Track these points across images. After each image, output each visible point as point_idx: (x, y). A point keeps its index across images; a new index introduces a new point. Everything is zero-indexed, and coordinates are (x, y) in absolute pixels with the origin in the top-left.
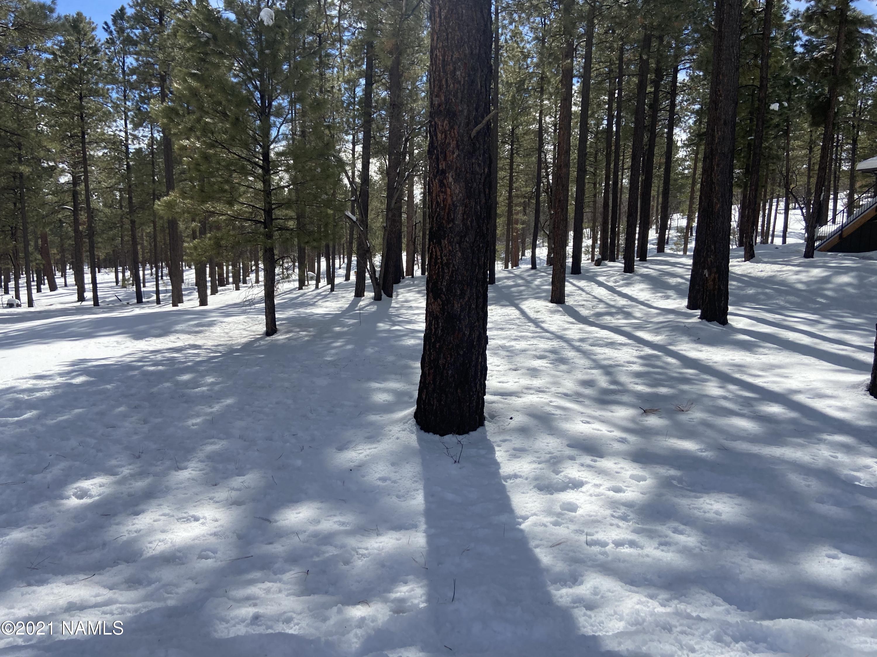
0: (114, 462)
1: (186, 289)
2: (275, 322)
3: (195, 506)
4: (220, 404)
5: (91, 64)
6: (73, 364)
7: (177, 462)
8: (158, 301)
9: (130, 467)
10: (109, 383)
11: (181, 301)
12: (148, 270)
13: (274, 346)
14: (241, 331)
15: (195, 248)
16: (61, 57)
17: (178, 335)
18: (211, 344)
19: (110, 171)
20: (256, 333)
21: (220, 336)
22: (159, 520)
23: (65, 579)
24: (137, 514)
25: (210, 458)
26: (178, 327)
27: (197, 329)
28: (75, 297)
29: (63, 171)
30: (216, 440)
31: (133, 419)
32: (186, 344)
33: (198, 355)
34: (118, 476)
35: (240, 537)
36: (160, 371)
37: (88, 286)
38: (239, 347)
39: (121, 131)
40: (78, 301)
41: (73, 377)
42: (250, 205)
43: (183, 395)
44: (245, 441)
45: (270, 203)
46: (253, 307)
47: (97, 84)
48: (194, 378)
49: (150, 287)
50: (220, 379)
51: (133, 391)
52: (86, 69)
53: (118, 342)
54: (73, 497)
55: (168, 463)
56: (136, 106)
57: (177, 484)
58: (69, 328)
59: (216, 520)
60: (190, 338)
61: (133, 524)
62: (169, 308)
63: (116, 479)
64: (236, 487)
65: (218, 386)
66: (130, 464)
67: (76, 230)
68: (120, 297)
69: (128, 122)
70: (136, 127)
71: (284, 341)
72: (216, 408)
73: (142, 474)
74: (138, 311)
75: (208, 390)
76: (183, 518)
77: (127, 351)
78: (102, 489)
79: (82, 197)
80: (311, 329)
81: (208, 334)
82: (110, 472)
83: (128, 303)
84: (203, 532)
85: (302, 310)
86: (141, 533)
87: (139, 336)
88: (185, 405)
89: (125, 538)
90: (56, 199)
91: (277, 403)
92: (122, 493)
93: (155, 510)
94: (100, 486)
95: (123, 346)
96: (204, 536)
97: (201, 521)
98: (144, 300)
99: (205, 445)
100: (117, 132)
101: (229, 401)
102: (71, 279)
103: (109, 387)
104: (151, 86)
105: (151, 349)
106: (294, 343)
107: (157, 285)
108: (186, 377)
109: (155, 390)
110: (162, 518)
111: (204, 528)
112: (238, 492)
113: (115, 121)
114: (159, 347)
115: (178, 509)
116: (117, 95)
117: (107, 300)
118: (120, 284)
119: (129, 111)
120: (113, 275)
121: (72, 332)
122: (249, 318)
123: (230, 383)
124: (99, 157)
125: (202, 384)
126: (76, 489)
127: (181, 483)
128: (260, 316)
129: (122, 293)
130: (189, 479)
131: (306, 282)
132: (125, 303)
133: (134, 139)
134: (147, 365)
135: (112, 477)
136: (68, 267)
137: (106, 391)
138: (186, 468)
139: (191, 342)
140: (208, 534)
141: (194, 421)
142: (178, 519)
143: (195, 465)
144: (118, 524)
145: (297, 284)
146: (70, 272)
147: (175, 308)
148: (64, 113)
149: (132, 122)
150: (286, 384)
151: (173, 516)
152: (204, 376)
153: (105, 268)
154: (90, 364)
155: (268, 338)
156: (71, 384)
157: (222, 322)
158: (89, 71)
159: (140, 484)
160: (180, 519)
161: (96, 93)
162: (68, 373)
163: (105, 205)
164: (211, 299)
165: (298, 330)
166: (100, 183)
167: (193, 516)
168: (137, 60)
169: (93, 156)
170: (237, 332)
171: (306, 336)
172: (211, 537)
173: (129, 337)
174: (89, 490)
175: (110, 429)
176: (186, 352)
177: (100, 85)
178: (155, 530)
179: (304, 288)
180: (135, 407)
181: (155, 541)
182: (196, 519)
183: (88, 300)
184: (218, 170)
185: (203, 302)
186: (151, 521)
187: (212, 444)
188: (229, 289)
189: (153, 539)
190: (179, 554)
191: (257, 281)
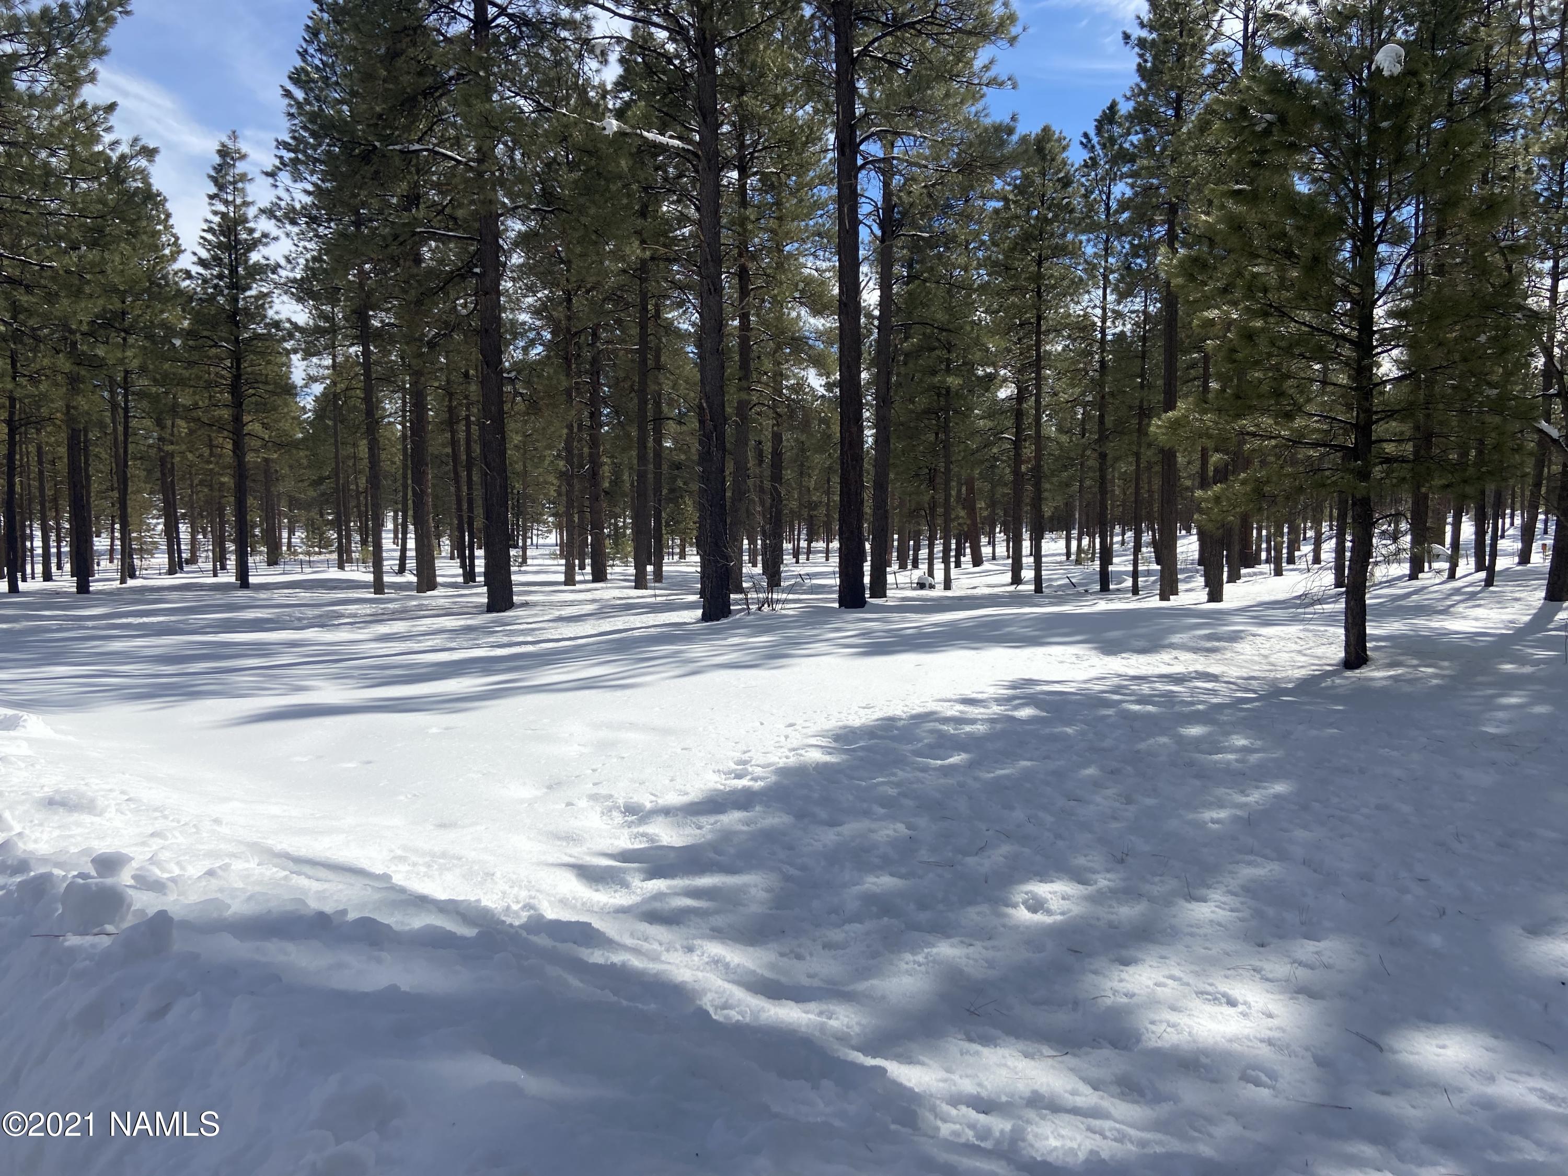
0: (1081, 861)
1: (1184, 571)
2: (1364, 642)
3: (1226, 977)
4: (1263, 791)
5: (1058, 205)
6: (1014, 686)
7: (1188, 884)
8: (1135, 590)
9: (1108, 876)
10: (1069, 724)
11: (1176, 593)
12: (1118, 535)
13: (1365, 691)
14: (1293, 655)
15: (1217, 499)
16: (1015, 202)
17: (1175, 653)
18: (1236, 674)
19: (1074, 374)
20: (1324, 661)
21: (1252, 661)
22: (1165, 985)
23: (1021, 1045)
24: (1126, 962)
25: (1251, 890)
26: (1176, 639)
27: (1209, 645)
28: (1008, 577)
29: (1005, 380)
30: (1259, 860)
31: (1109, 792)
32: (1191, 669)
33: (1214, 692)
34: (1090, 888)
35: (1321, 1062)
36: (1149, 715)
37: (1028, 561)
38: (1290, 686)
39: (1095, 307)
40: (1012, 584)
41: (1016, 708)
42: (1327, 417)
43: (1191, 764)
44: (1315, 871)
45: (1369, 412)
46: (1310, 610)
47: (1064, 235)
48: (1210, 734)
49: (1121, 564)
50: (1259, 743)
51: (1108, 743)
52: (1050, 216)
53: (1077, 656)
54: (1022, 907)
55: (1172, 884)
56: (1123, 264)
57: (1192, 926)
58: (1008, 626)
59: (1270, 1016)
60: (1196, 660)
61: (1121, 981)
62: (1154, 602)
63: (1086, 892)
64: (1303, 958)
65: (1257, 756)
66: (1108, 871)
67: (1016, 472)
68: (1074, 581)
69: (1108, 291)
70: (1122, 296)
71: (1385, 683)
72: (1254, 797)
73: (1128, 893)
74: (1103, 606)
75: (1237, 761)
76: (1207, 993)
77: (1093, 673)
78: (1066, 905)
79: (1028, 421)
80: (1446, 664)
81: (1229, 655)
82: (1079, 877)
83: (1086, 591)
84: (1246, 1031)
85: (1420, 622)
86: (1135, 999)
87: (1110, 648)
88: (1198, 783)
89: (1108, 1002)
90: (990, 424)
91: (1378, 807)
92: (1098, 919)
93: (1155, 964)
94: (1063, 898)
95: (1086, 664)
96: (1248, 1038)
97: (1241, 1008)
98: (1111, 587)
99: (1238, 863)
100: (1089, 310)
101: (1280, 788)
102: (1001, 550)
103: (1069, 730)
104: (1151, 224)
105: (1132, 672)
106: (1407, 689)
107: (1135, 563)
108: (1195, 731)
109: (1142, 746)
110: (1170, 982)
111: (1247, 1023)
112: (1309, 971)
113: (1088, 292)
114: (1143, 671)
115: (1197, 974)
116: (1095, 250)
117: (1055, 584)
118: (1073, 557)
119: (1112, 272)
120: (1062, 543)
121: (1010, 633)
122: (1308, 630)
123: (1278, 754)
124: (1059, 354)
125: (1225, 747)
126: (1026, 893)
127: (1199, 926)
128: (1331, 629)
129: (1076, 573)
130: (1211, 921)
131: (1426, 565)
132: (1081, 589)
133: (1116, 318)
134: (1127, 701)
135: (1081, 887)
136: (998, 530)
137: (1065, 737)
138: (1204, 900)
139: (1200, 668)
140: (1256, 1038)
141: (1215, 814)
142: (1200, 993)
143: (1224, 899)
144: (1095, 972)
145: (1405, 568)
146: (1000, 537)
147: (1165, 604)
148: (1013, 289)
149: (1116, 289)
150: (1397, 772)
151: (1188, 984)
152: (1228, 734)
153: (1051, 531)
154: (1038, 688)
155: (1349, 673)
156: (1013, 719)
157: (1254, 635)
158: (1056, 216)
159: (1127, 912)
160: (1202, 993)
161: (1061, 250)
162: (1008, 700)
163: (1060, 430)
164: (1228, 589)
165: (1415, 662)
166: (1055, 394)
167: (1224, 995)
168: (1132, 186)
169: (1050, 353)
170: (1286, 656)
171: (1436, 676)
172: (1264, 1045)
173: (1095, 648)
174: (1046, 901)
175: (1072, 803)
176: (1191, 684)
177: (1070, 236)
178: (1159, 1002)
179: (1420, 576)
180: (1112, 772)
181: (1161, 1022)
182: (1232, 1003)
183: (1027, 583)
184: (1270, 355)
185: (1215, 595)
186: (1150, 983)
187: (1249, 863)
188: (1261, 573)
189: (1157, 1018)
190: (1204, 1060)
191: (1317, 560)
